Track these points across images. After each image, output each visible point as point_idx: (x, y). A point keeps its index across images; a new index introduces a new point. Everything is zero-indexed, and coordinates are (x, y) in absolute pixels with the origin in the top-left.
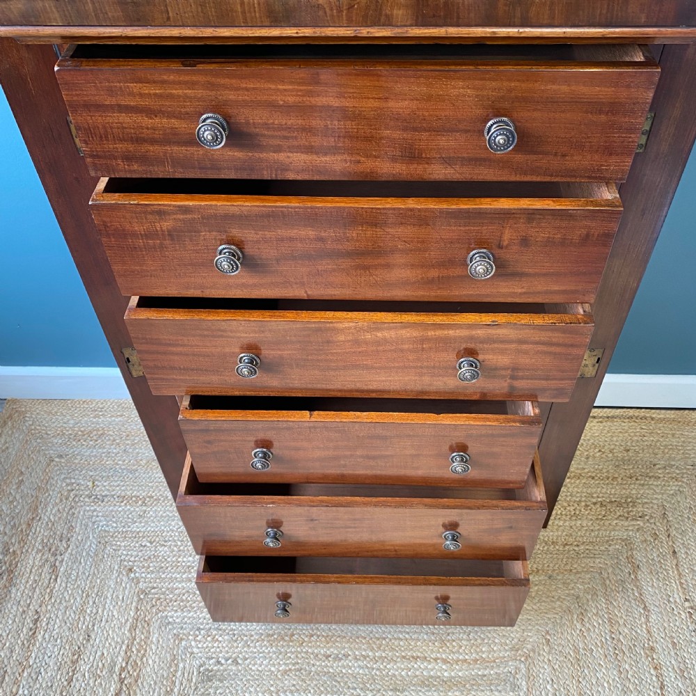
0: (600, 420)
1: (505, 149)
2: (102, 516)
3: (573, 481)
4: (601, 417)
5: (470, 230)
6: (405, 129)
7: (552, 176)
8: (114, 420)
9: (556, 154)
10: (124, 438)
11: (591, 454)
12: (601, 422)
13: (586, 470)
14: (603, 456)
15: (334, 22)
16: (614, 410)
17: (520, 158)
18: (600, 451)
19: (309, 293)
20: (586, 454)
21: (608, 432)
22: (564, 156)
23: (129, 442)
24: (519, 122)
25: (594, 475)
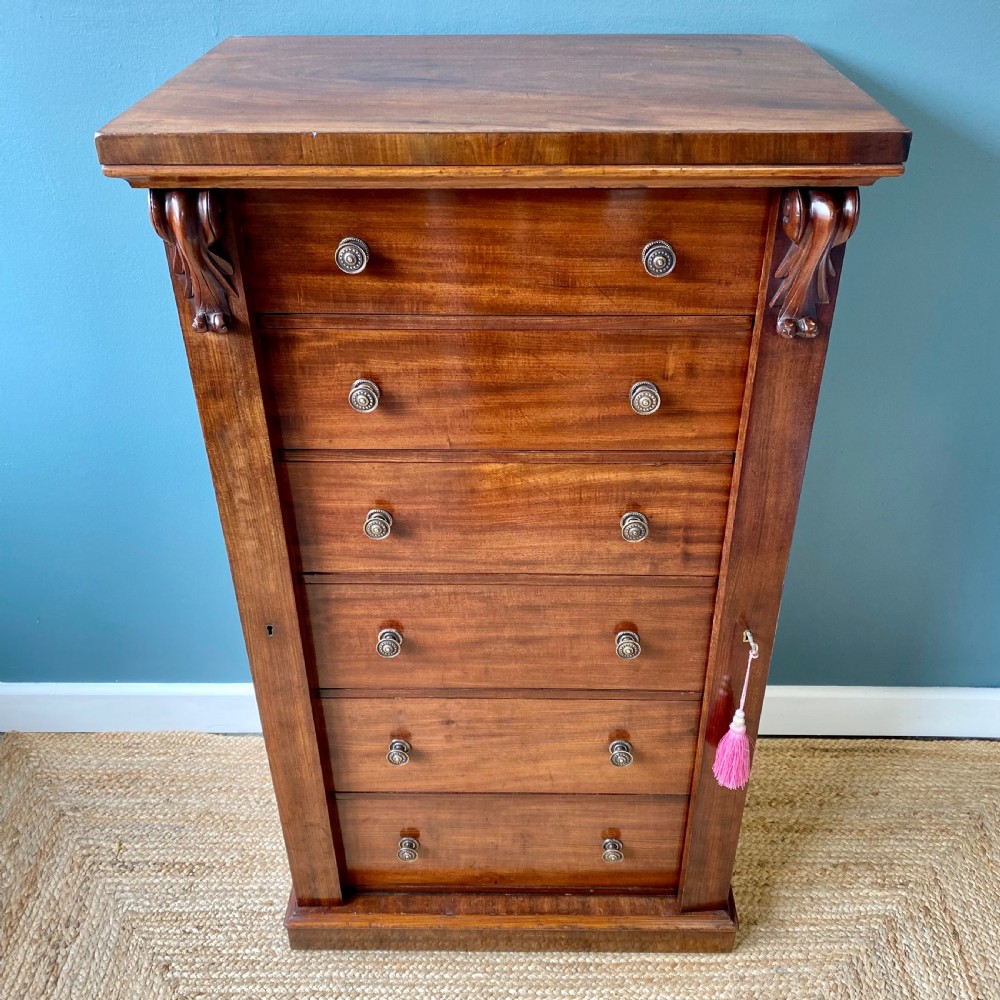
0: (836, 753)
1: (664, 272)
2: (130, 891)
3: (802, 836)
4: (836, 750)
5: (631, 357)
6: (558, 254)
7: (717, 307)
8: (155, 760)
9: (720, 282)
10: (167, 784)
11: (826, 799)
12: (837, 757)
13: (821, 821)
14: (843, 801)
15: (482, 161)
16: (854, 741)
17: (680, 286)
18: (838, 795)
19: (453, 440)
20: (818, 799)
21: (847, 770)
22: (728, 283)
23: (174, 789)
24: (677, 245)
25: (831, 827)
